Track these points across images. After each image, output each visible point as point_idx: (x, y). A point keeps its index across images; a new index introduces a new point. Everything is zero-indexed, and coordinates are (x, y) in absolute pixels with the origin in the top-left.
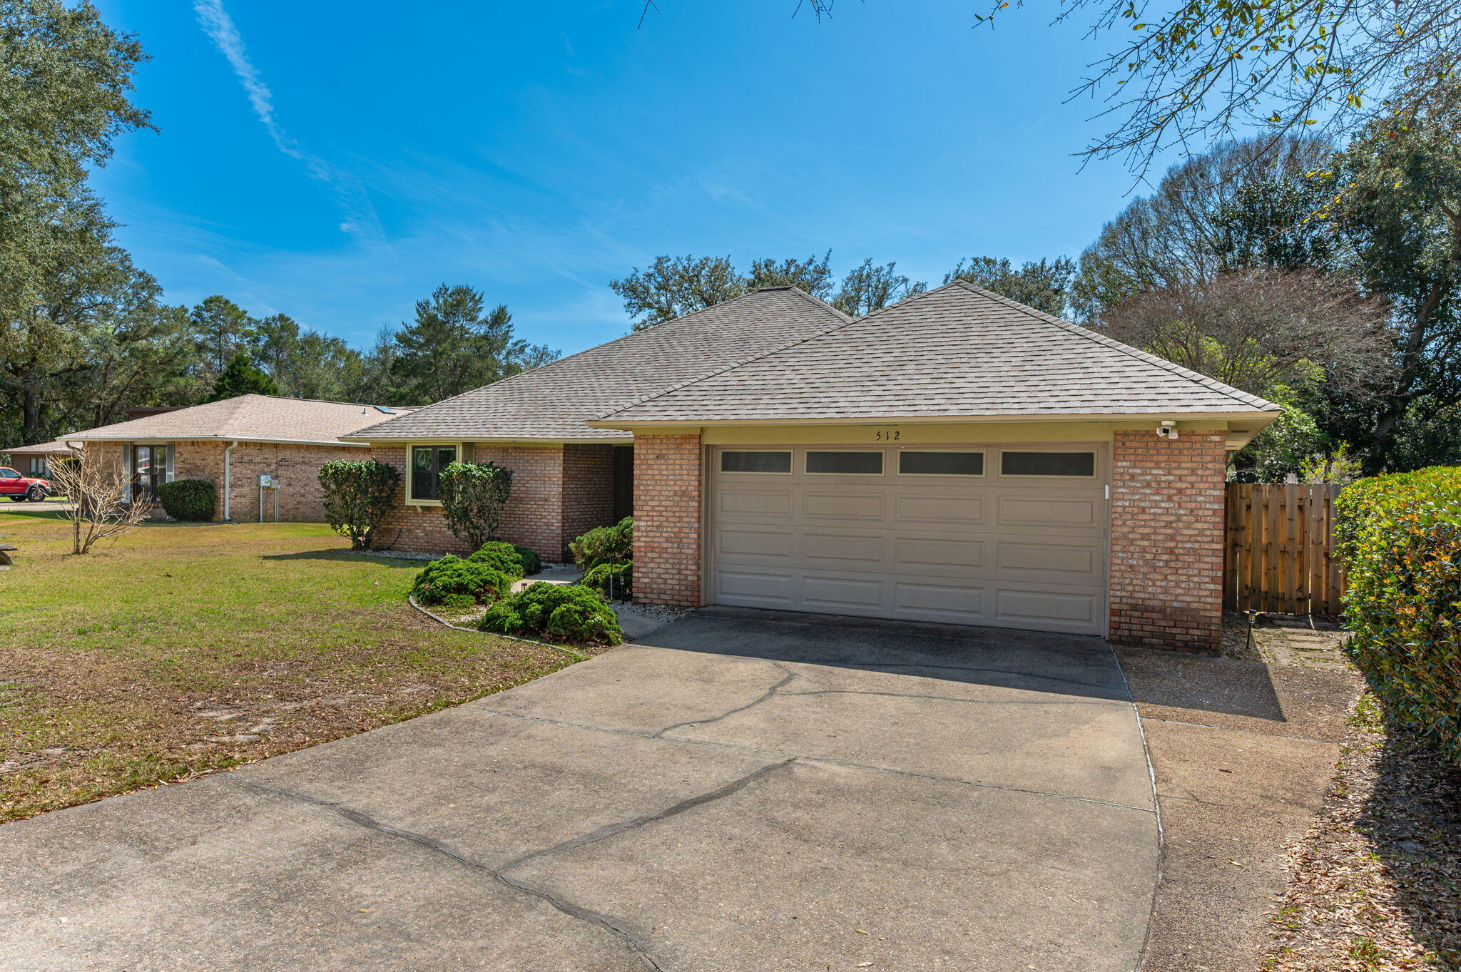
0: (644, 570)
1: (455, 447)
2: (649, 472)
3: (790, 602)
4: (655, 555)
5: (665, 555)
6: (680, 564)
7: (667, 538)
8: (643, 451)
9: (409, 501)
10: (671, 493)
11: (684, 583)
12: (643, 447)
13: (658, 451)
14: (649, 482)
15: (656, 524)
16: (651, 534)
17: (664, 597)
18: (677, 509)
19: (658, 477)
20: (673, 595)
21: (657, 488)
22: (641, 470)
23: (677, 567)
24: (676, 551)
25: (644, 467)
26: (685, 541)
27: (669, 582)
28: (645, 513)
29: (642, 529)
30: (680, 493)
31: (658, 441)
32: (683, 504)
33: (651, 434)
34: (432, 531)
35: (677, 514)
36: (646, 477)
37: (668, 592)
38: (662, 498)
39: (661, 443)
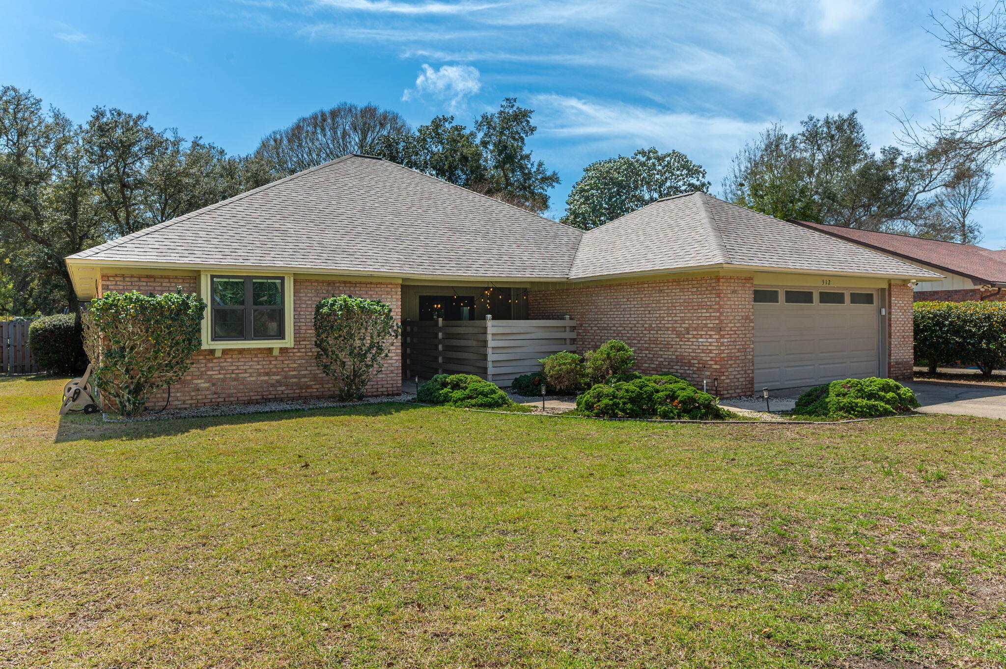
0: (727, 374)
1: (282, 279)
2: (728, 303)
3: (778, 383)
4: (732, 362)
5: (738, 362)
6: (745, 366)
7: (738, 349)
8: (725, 288)
9: (207, 343)
10: (740, 318)
11: (748, 379)
12: (725, 284)
13: (733, 288)
14: (728, 310)
15: (733, 340)
16: (730, 347)
17: (738, 391)
18: (743, 328)
19: (733, 307)
20: (742, 389)
21: (733, 314)
22: (723, 301)
23: (744, 369)
24: (743, 357)
25: (725, 299)
26: (748, 350)
27: (740, 380)
28: (726, 332)
29: (726, 344)
30: (744, 317)
31: (733, 281)
32: (746, 325)
33: (729, 275)
34: (224, 380)
35: (744, 332)
36: (727, 307)
37: (740, 387)
38: (736, 321)
39: (734, 282)
